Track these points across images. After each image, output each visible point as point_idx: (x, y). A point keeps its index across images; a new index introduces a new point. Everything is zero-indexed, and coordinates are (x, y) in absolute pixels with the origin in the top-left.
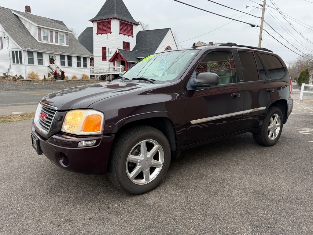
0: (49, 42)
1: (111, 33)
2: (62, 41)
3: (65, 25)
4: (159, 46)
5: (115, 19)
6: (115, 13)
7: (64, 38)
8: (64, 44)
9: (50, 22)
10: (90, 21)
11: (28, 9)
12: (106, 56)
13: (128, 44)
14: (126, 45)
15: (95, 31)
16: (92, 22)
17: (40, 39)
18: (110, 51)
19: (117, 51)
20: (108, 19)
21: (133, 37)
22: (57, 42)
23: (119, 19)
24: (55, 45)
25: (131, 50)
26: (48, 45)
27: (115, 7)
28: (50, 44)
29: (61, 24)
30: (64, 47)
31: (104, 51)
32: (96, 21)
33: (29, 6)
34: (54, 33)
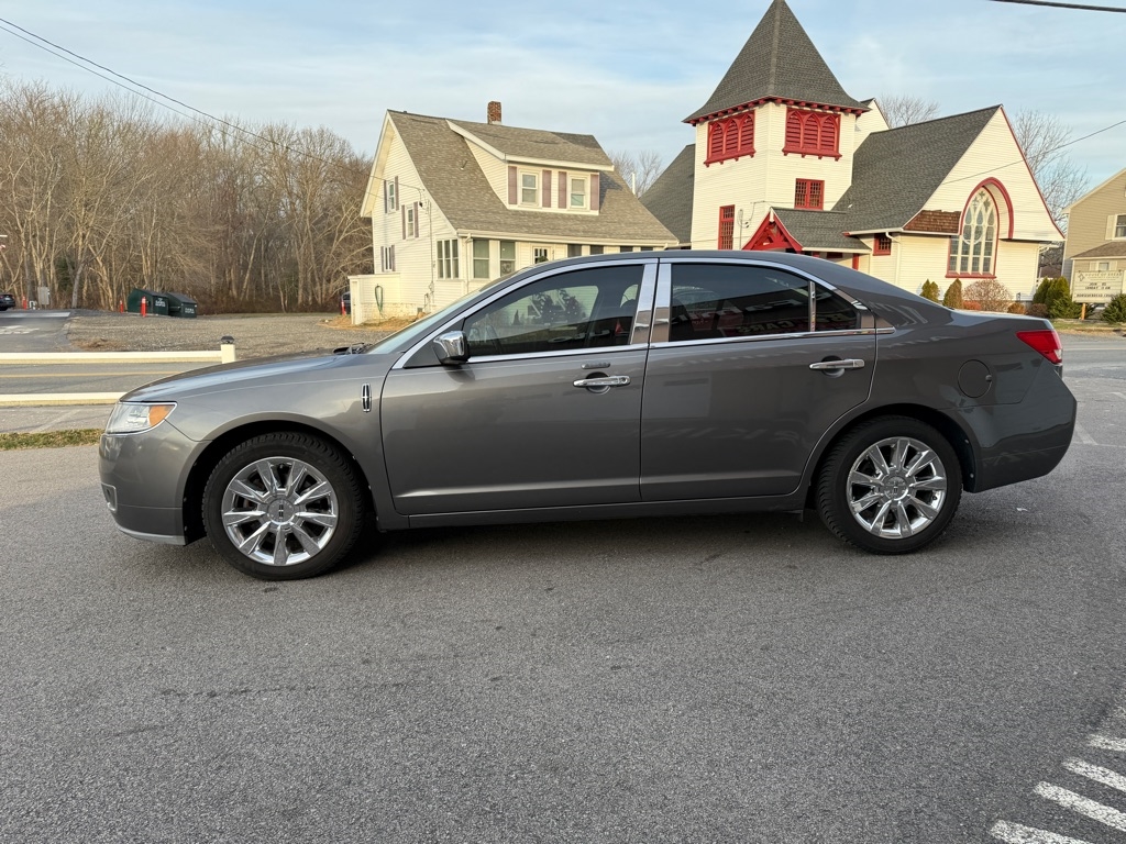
0: (537, 207)
1: (752, 154)
2: (578, 200)
3: (600, 147)
4: (945, 181)
5: (771, 104)
6: (772, 80)
7: (583, 190)
8: (586, 209)
9: (553, 143)
10: (687, 121)
11: (495, 110)
12: (731, 237)
13: (818, 186)
14: (809, 190)
15: (701, 154)
16: (694, 125)
17: (513, 200)
18: (745, 218)
19: (768, 216)
20: (746, 107)
21: (837, 157)
22: (563, 204)
23: (784, 102)
24: (556, 214)
25: (828, 207)
26: (536, 215)
27: (774, 60)
28: (541, 213)
29: (586, 145)
30: (584, 219)
31: (726, 220)
32: (706, 118)
33: (496, 103)
34: (555, 174)
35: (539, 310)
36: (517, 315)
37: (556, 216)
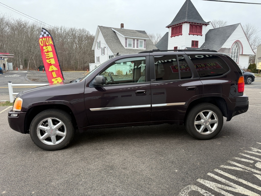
1: (182, 35)
2: (141, 46)
3: (146, 33)
4: (227, 41)
5: (186, 23)
6: (186, 18)
7: (142, 44)
8: (143, 48)
9: (135, 33)
10: (166, 27)
11: (122, 25)
13: (197, 42)
14: (195, 43)
15: (170, 35)
16: (168, 28)
17: (126, 46)
19: (185, 49)
20: (180, 24)
21: (201, 35)
22: (137, 47)
23: (189, 23)
24: (136, 49)
25: (199, 47)
26: (131, 49)
27: (187, 13)
28: (133, 49)
29: (143, 33)
30: (142, 51)
32: (171, 26)
34: (136, 41)
35: (132, 71)
36: (127, 73)
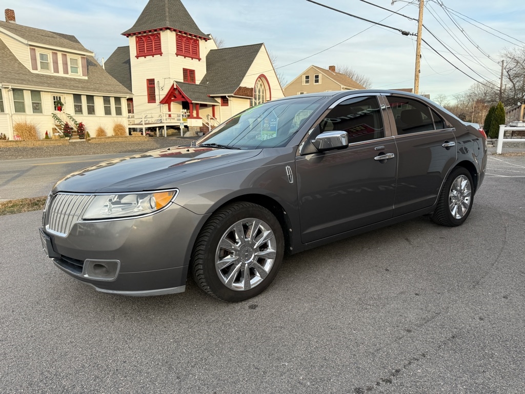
0: (51, 72)
1: (161, 54)
2: (75, 70)
3: (79, 43)
4: (247, 74)
5: (168, 30)
6: (167, 19)
7: (77, 65)
8: (80, 75)
9: (53, 37)
10: (124, 34)
11: (10, 14)
12: (154, 94)
13: (192, 72)
14: (189, 74)
15: (133, 52)
16: (128, 37)
17: (35, 68)
18: (161, 85)
19: (173, 85)
20: (156, 30)
21: (199, 59)
22: (66, 72)
23: (175, 30)
24: (62, 77)
25: (198, 82)
26: (50, 77)
27: (167, 9)
28: (53, 76)
29: (71, 40)
30: (80, 81)
31: (150, 86)
32: (134, 34)
33: (11, 10)
34: (60, 55)
35: (60, 129)
36: (47, 133)
37: (63, 78)
